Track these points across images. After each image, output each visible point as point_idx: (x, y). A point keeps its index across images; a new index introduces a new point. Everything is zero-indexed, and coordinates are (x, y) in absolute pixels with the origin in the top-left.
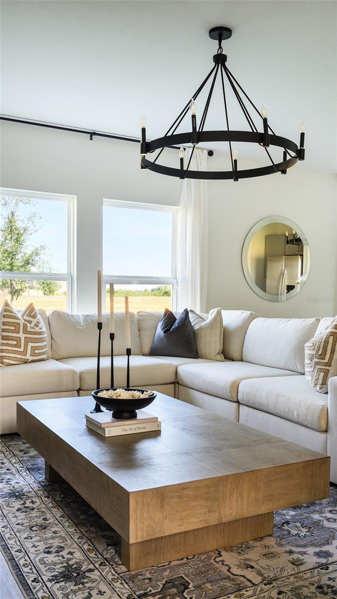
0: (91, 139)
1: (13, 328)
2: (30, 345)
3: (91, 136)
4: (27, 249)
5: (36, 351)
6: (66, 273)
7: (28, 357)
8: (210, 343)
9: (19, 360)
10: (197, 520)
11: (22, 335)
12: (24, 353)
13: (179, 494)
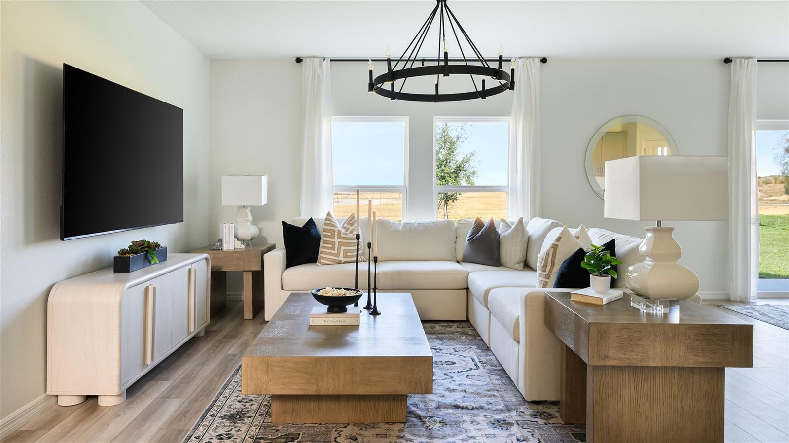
1: (330, 234)
2: (343, 248)
3: (423, 62)
4: (459, 157)
5: (348, 254)
6: (403, 185)
7: (341, 258)
9: (333, 260)
11: (336, 240)
12: (338, 255)
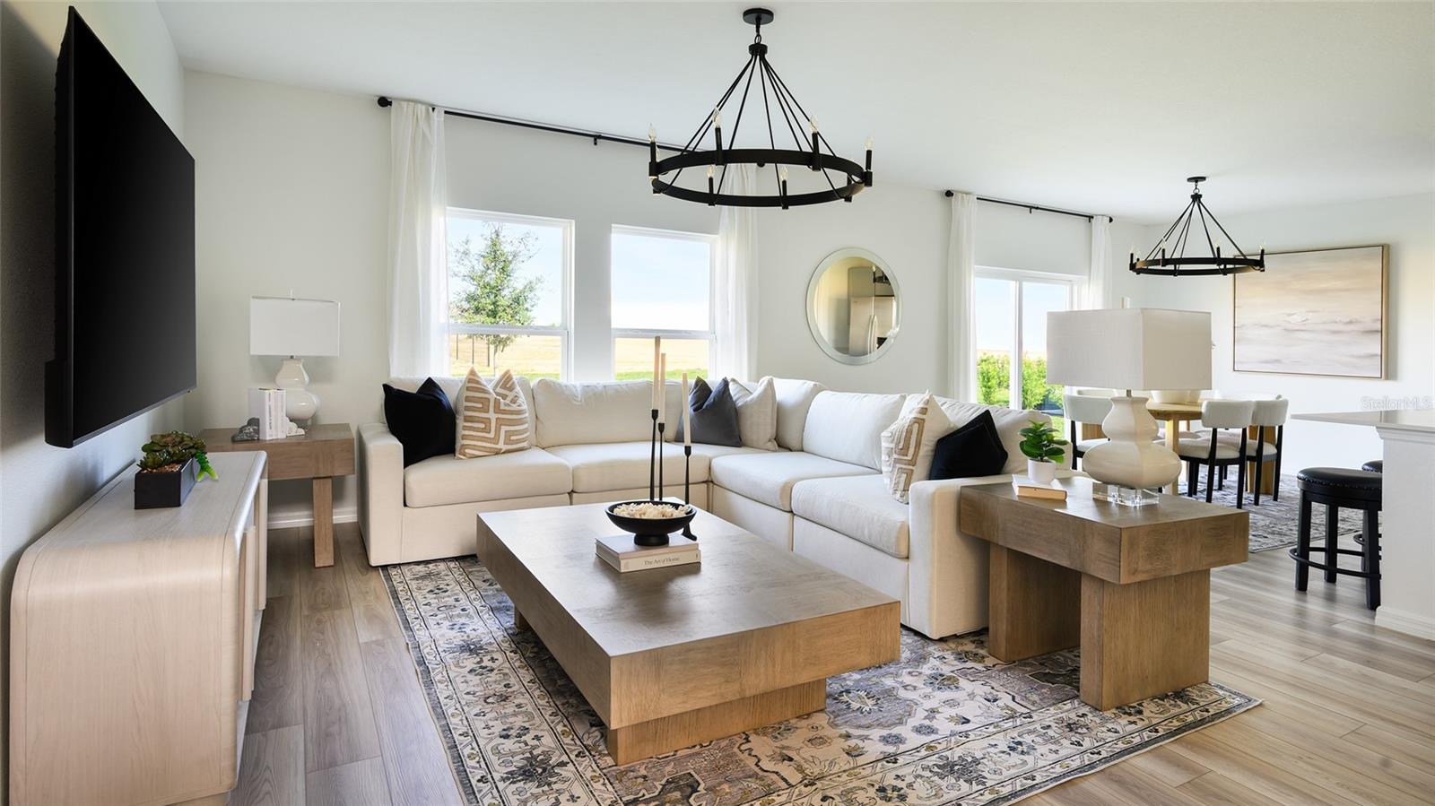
0: (595, 144)
1: (480, 406)
2: (504, 429)
3: (595, 140)
4: (517, 282)
5: (512, 438)
6: (559, 323)
7: (502, 446)
8: (758, 426)
9: (488, 450)
10: (710, 694)
11: (492, 416)
12: (496, 440)
13: (682, 657)
